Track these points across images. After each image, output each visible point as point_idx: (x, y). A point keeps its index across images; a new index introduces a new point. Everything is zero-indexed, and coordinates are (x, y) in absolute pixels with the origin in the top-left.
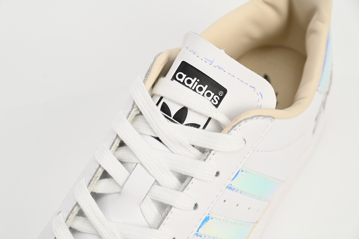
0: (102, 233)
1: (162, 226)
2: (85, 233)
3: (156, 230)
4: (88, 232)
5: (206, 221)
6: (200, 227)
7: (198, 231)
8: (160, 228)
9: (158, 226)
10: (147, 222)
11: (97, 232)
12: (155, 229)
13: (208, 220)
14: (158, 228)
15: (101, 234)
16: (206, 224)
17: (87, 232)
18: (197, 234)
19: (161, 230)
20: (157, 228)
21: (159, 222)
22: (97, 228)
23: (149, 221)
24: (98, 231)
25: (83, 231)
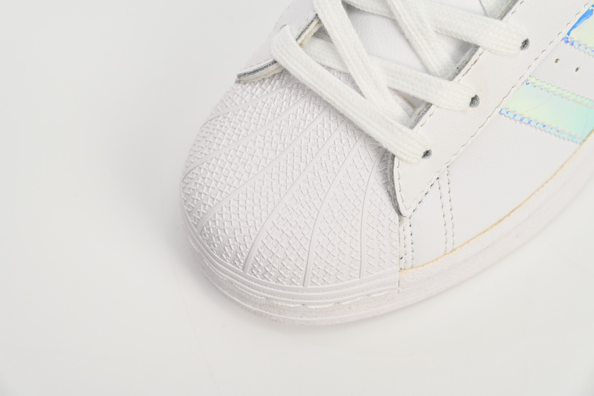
0: (400, 16)
1: (509, 14)
2: (369, 13)
3: (498, 22)
4: (375, 13)
5: (585, 18)
6: (574, 27)
7: (569, 34)
8: (505, 19)
9: (503, 15)
10: (482, 5)
11: (391, 12)
12: (496, 19)
13: (589, 16)
14: (502, 18)
15: (397, 18)
16: (586, 22)
17: (372, 12)
18: (567, 38)
19: (506, 21)
20: (500, 18)
21: (504, 8)
22: (391, 6)
23: (485, 5)
24: (394, 11)
25: (365, 10)
